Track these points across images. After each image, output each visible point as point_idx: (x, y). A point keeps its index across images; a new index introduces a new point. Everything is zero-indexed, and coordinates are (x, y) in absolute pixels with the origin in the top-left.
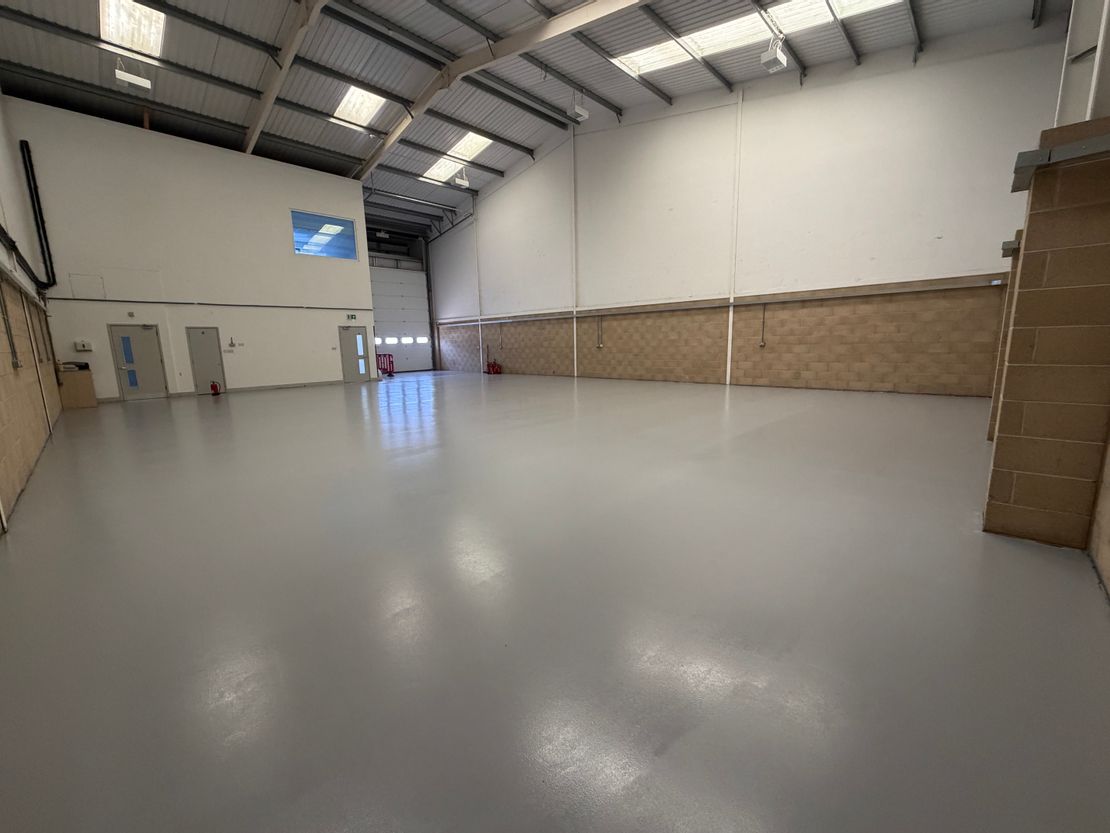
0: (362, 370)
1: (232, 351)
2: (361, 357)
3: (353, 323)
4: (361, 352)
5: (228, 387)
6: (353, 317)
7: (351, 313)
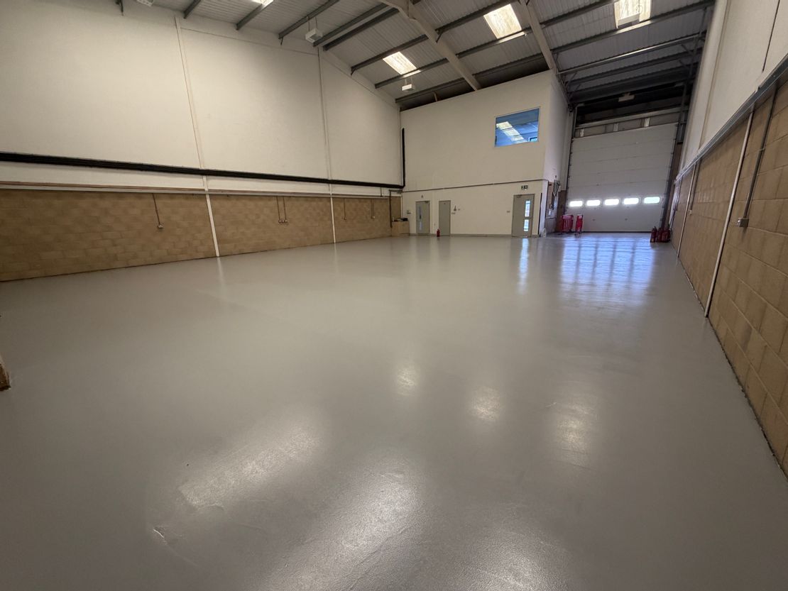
0: (526, 227)
1: (454, 213)
2: (527, 218)
3: (526, 192)
4: (527, 214)
5: (451, 233)
6: (525, 187)
7: (524, 184)
